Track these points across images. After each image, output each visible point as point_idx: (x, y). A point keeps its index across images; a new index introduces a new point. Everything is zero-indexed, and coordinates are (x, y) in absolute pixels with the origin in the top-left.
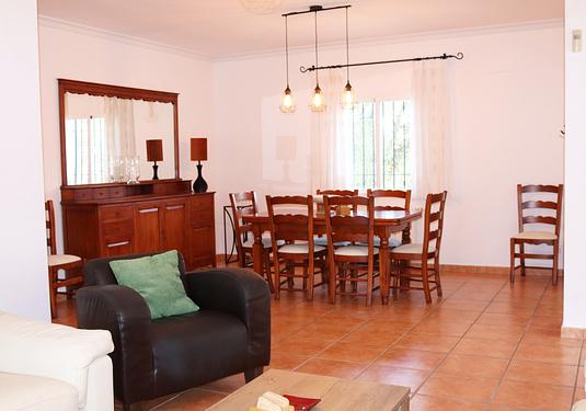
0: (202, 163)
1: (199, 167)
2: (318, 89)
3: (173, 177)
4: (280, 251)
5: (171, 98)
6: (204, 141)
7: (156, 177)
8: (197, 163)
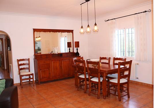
0: (78, 48)
1: (77, 49)
2: (88, 26)
3: (72, 52)
4: (79, 76)
5: (72, 31)
6: (78, 42)
7: (70, 51)
8: (77, 48)
